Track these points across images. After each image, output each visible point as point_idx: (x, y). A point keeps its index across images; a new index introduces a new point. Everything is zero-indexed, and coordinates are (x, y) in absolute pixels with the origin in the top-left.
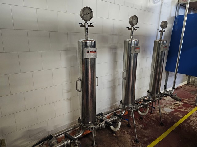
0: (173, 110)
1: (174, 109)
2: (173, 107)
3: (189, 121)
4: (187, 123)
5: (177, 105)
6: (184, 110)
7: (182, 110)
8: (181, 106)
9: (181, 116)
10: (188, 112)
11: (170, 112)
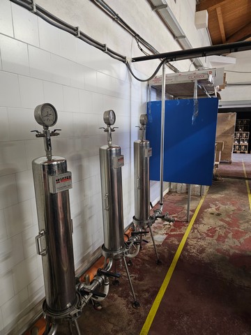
0: (165, 236)
1: (166, 234)
2: (164, 231)
3: (189, 247)
4: (187, 251)
5: (168, 226)
6: (178, 233)
7: (175, 233)
8: (173, 227)
9: (177, 243)
10: (183, 235)
11: (163, 240)
